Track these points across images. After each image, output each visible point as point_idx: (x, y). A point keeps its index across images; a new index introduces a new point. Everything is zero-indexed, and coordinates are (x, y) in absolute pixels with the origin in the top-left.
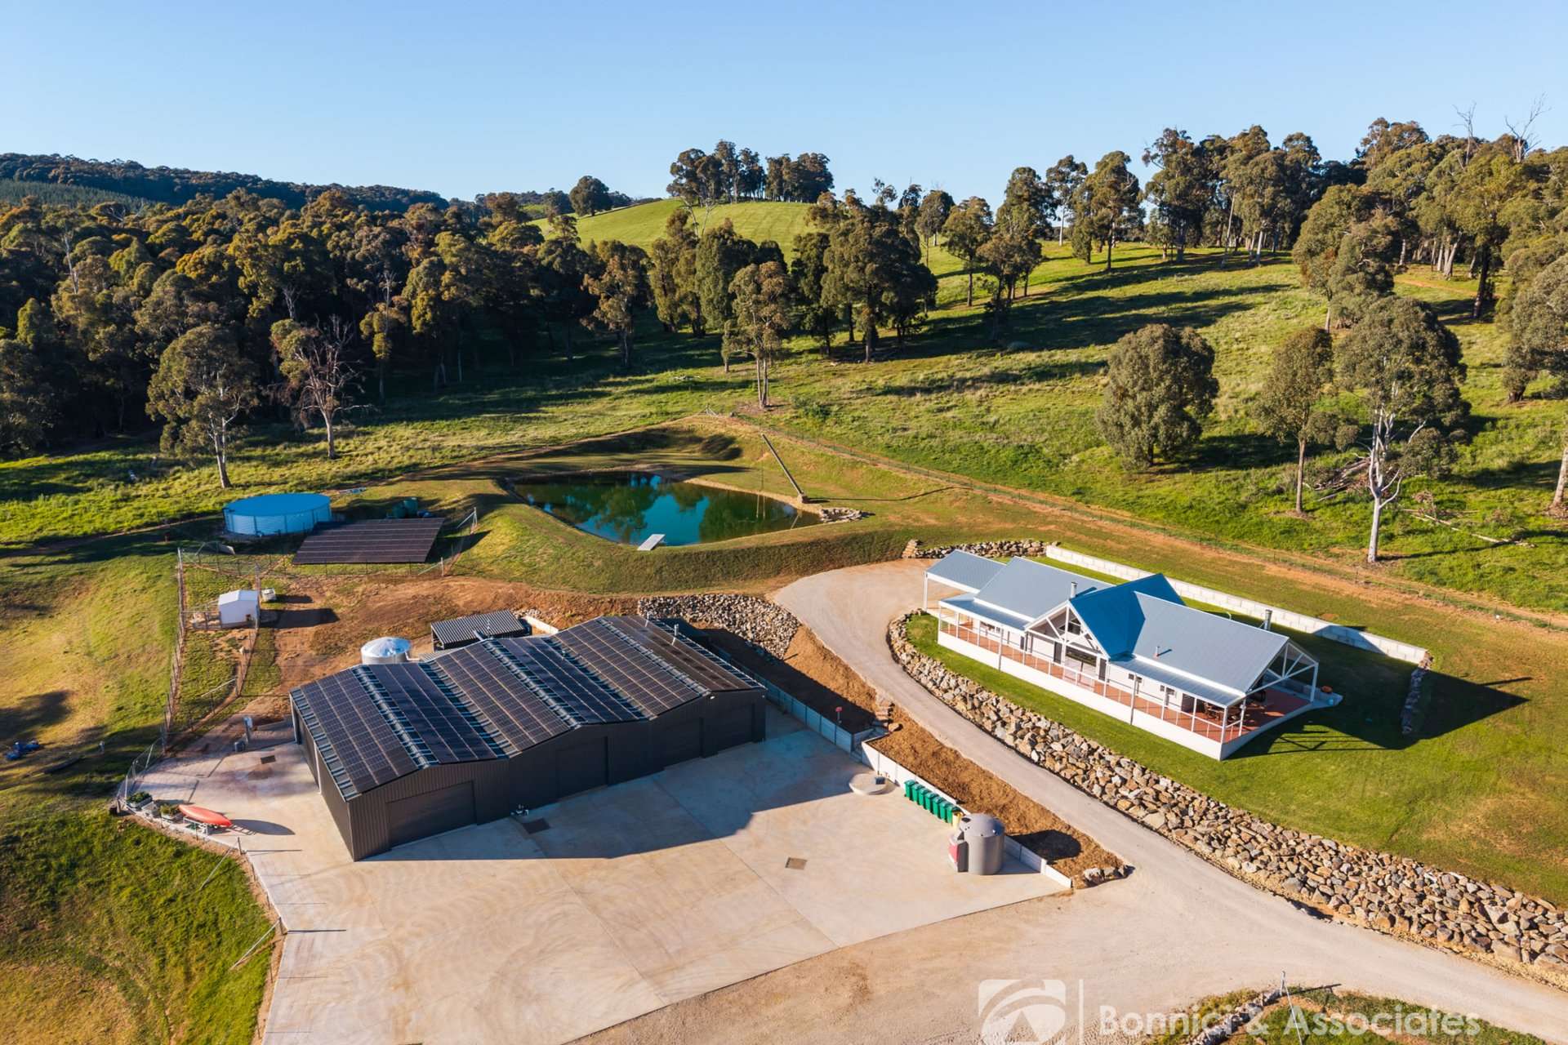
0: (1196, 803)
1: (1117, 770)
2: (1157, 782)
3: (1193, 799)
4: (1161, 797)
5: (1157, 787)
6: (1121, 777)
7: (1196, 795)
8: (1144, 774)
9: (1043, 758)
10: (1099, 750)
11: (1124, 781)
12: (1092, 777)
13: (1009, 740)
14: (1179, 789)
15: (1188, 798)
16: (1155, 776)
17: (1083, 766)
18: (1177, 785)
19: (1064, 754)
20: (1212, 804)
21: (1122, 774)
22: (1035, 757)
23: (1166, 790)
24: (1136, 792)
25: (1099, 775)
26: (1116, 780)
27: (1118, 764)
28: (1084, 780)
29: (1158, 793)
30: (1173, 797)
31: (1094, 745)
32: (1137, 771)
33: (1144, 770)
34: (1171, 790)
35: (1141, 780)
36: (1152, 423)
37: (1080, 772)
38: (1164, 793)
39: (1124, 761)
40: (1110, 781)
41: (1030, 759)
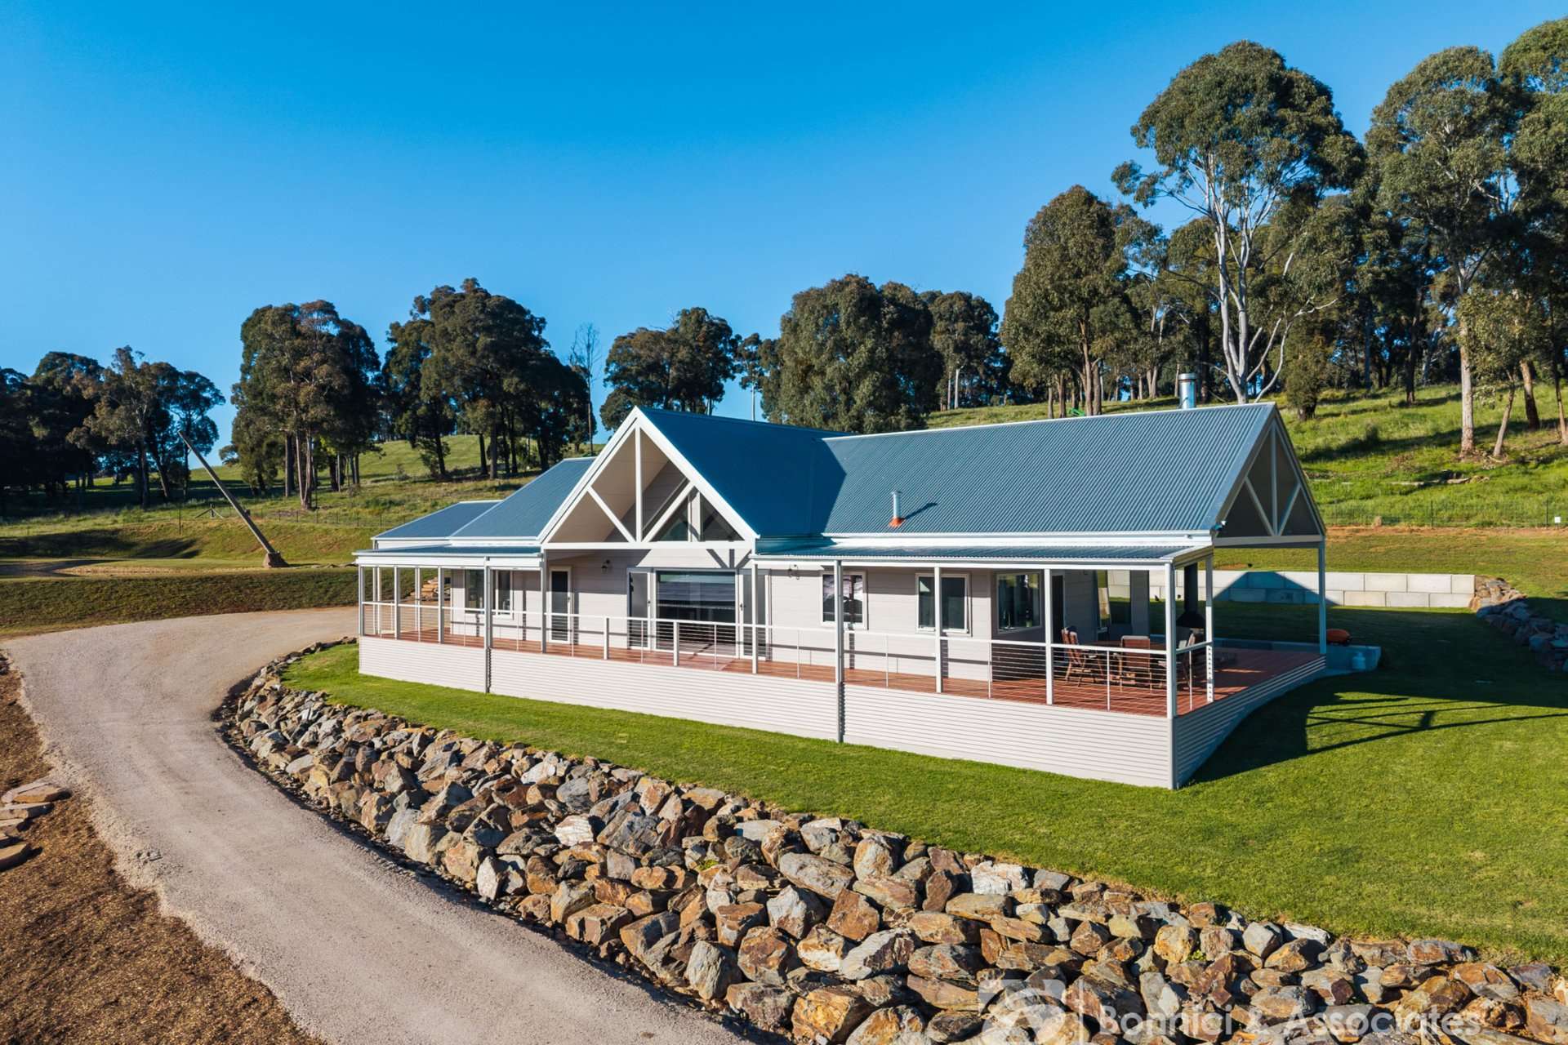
0: (1172, 942)
1: (789, 864)
2: (963, 885)
3: (1149, 927)
4: (990, 947)
5: (964, 906)
6: (805, 894)
7: (1157, 908)
8: (899, 864)
9: (516, 882)
10: (725, 811)
11: (819, 908)
12: (690, 915)
13: (417, 848)
14: (1065, 898)
15: (1125, 927)
16: (945, 862)
17: (653, 878)
18: (1051, 879)
19: (592, 854)
20: (1257, 937)
21: (811, 876)
22: (487, 882)
23: (1010, 907)
24: (874, 944)
25: (717, 900)
26: (786, 907)
27: (794, 842)
28: (652, 937)
29: (973, 929)
30: (1049, 938)
31: (705, 797)
32: (869, 853)
33: (897, 853)
34: (1030, 907)
35: (889, 889)
36: (853, 412)
37: (641, 903)
38: (999, 923)
39: (817, 831)
40: (763, 919)
41: (462, 895)
